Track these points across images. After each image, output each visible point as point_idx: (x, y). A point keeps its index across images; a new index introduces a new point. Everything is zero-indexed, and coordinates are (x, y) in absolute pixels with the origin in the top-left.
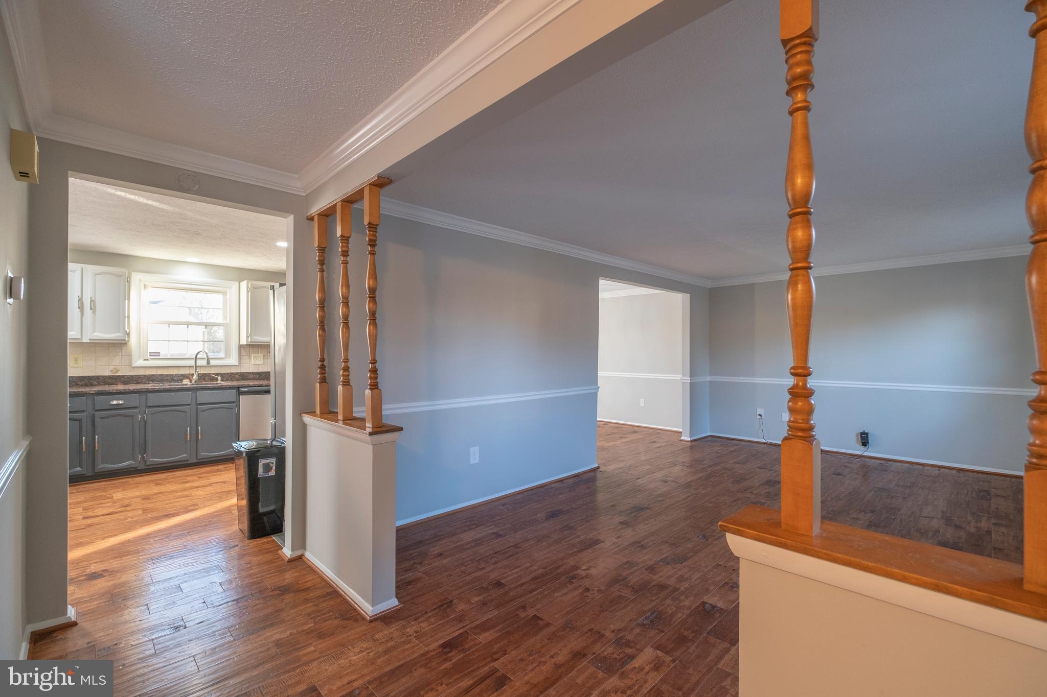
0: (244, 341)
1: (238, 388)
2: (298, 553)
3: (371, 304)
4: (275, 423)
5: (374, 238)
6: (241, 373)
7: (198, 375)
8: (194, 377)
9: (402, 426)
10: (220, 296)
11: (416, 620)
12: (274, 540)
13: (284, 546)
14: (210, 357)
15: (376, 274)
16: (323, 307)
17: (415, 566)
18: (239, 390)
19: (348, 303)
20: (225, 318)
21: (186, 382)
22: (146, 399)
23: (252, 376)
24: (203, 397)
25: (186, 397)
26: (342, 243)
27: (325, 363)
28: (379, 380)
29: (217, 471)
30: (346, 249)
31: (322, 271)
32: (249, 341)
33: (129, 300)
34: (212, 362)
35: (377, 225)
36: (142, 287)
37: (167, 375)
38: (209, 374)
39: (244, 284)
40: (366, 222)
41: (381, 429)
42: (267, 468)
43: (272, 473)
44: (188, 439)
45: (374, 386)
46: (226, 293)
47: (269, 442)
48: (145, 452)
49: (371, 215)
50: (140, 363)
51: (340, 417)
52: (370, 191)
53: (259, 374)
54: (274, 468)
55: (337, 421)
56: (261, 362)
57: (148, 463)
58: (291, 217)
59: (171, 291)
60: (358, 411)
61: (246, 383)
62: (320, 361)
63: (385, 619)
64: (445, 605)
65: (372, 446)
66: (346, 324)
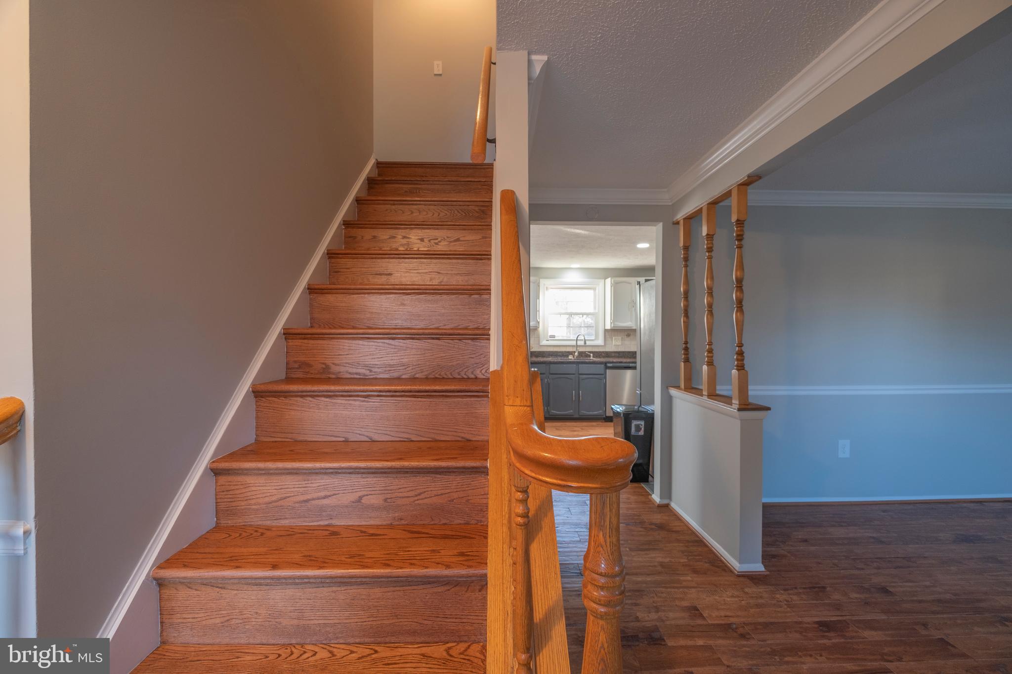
0: (608, 327)
1: (606, 363)
2: (665, 502)
3: (738, 293)
4: (641, 393)
5: (741, 233)
6: (606, 352)
7: (579, 352)
8: (576, 354)
9: (769, 406)
10: (592, 292)
11: (785, 590)
12: (643, 487)
13: (653, 493)
14: (586, 339)
15: (743, 265)
16: (687, 297)
17: (778, 543)
18: (606, 365)
19: (712, 293)
20: (595, 308)
21: (571, 357)
22: (550, 368)
23: (613, 355)
24: (584, 369)
25: (572, 369)
26: (707, 241)
27: (688, 346)
28: (745, 362)
29: (593, 426)
30: (712, 246)
31: (686, 266)
32: (612, 326)
33: (539, 299)
34: (588, 343)
35: (744, 221)
36: (546, 288)
37: (560, 352)
38: (585, 352)
39: (608, 281)
40: (734, 219)
41: (746, 407)
42: (638, 428)
43: (642, 433)
44: (574, 399)
45: (741, 367)
46: (596, 289)
47: (636, 407)
48: (549, 406)
49: (739, 212)
50: (544, 343)
51: (705, 393)
52: (738, 190)
53: (619, 353)
54: (643, 429)
55: (702, 395)
56: (620, 344)
57: (551, 414)
58: (661, 224)
59: (562, 291)
60: (721, 389)
61: (611, 360)
62: (684, 344)
63: (753, 578)
64: (817, 590)
65: (739, 421)
66: (711, 312)
